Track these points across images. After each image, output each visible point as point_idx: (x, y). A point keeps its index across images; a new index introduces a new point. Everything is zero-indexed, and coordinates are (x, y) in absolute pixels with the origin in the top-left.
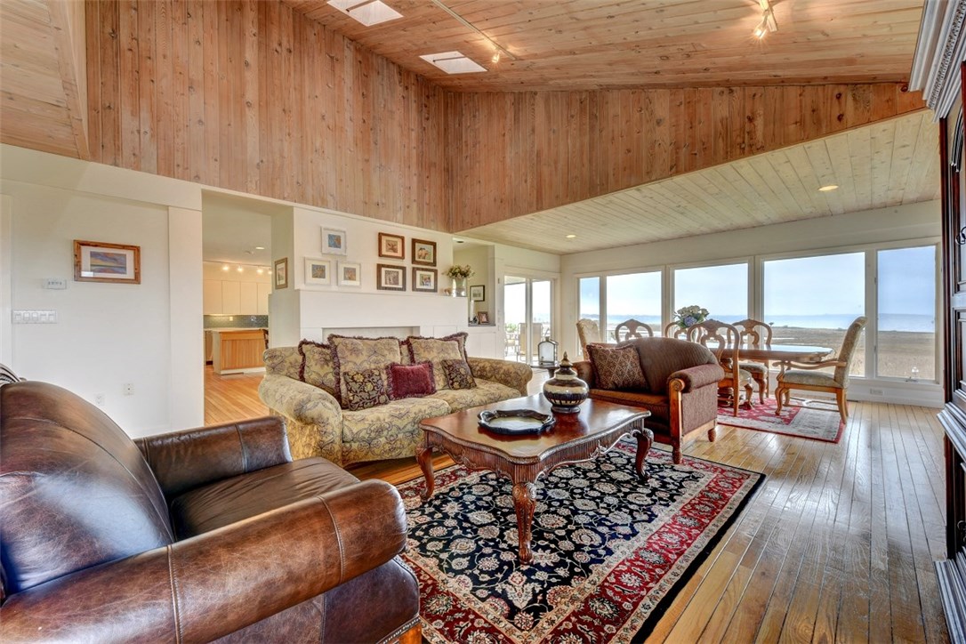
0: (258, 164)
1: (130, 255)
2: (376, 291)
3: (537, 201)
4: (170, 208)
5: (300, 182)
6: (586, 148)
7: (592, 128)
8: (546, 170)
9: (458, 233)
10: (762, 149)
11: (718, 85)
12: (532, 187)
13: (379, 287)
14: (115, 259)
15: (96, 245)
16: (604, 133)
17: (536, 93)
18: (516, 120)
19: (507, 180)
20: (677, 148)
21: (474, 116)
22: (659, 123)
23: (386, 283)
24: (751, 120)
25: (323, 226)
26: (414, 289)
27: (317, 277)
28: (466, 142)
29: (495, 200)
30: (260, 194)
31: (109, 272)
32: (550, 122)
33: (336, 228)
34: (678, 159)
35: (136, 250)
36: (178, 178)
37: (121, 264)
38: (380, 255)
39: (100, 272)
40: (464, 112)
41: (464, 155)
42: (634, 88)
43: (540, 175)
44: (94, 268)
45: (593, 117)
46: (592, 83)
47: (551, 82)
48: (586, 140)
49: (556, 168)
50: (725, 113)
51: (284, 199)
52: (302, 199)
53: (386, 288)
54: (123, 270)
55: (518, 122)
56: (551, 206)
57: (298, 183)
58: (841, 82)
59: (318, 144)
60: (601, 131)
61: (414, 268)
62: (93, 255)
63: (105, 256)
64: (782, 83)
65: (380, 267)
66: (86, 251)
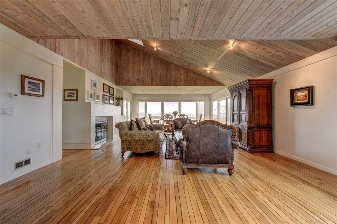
0: (78, 53)
1: (41, 83)
3: (151, 82)
4: (54, 65)
6: (165, 74)
7: (167, 70)
8: (154, 76)
9: (120, 86)
10: (198, 85)
11: (193, 72)
12: (149, 79)
13: (103, 102)
14: (36, 86)
15: (30, 78)
16: (170, 72)
17: (151, 55)
18: (144, 59)
19: (141, 75)
20: (185, 81)
21: (128, 52)
22: (182, 74)
24: (197, 80)
25: (93, 79)
26: (110, 103)
27: (91, 98)
28: (124, 58)
29: (136, 79)
30: (78, 64)
31: (34, 91)
32: (155, 64)
33: (95, 80)
34: (185, 83)
35: (43, 82)
36: (57, 53)
37: (38, 88)
38: (104, 91)
39: (31, 91)
40: (123, 49)
41: (123, 62)
42: (177, 65)
43: (152, 77)
44: (29, 89)
45: (167, 67)
46: (169, 61)
47: (159, 56)
48: (165, 72)
49: (157, 76)
50: (193, 77)
51: (83, 67)
52: (88, 68)
53: (105, 103)
54: (38, 91)
55: (145, 60)
56: (155, 85)
57: (87, 62)
58: (209, 78)
59: (91, 49)
60: (169, 72)
61: (110, 96)
62: (29, 83)
63: (33, 83)
64: (202, 75)
65: (103, 95)
66: (27, 80)
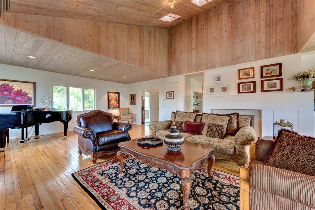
0: (195, 64)
2: (237, 94)
4: (178, 82)
5: (206, 63)
13: (239, 92)
14: (171, 94)
15: (169, 92)
23: (243, 90)
25: (214, 74)
26: (262, 90)
27: (211, 92)
30: (196, 72)
33: (218, 74)
35: (173, 92)
38: (239, 79)
44: (169, 96)
51: (202, 70)
52: (207, 68)
53: (243, 93)
57: (206, 64)
59: (212, 48)
61: (261, 81)
65: (239, 84)
